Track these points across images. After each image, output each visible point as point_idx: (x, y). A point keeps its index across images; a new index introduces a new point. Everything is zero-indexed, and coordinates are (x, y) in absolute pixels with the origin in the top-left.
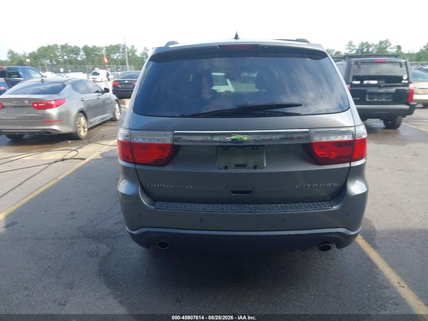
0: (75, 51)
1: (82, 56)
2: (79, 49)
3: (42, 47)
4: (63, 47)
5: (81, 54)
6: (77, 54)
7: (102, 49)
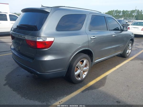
0: (119, 12)
1: (121, 14)
2: (121, 11)
3: (109, 11)
4: (116, 11)
5: (121, 13)
6: (120, 13)
7: (129, 11)
